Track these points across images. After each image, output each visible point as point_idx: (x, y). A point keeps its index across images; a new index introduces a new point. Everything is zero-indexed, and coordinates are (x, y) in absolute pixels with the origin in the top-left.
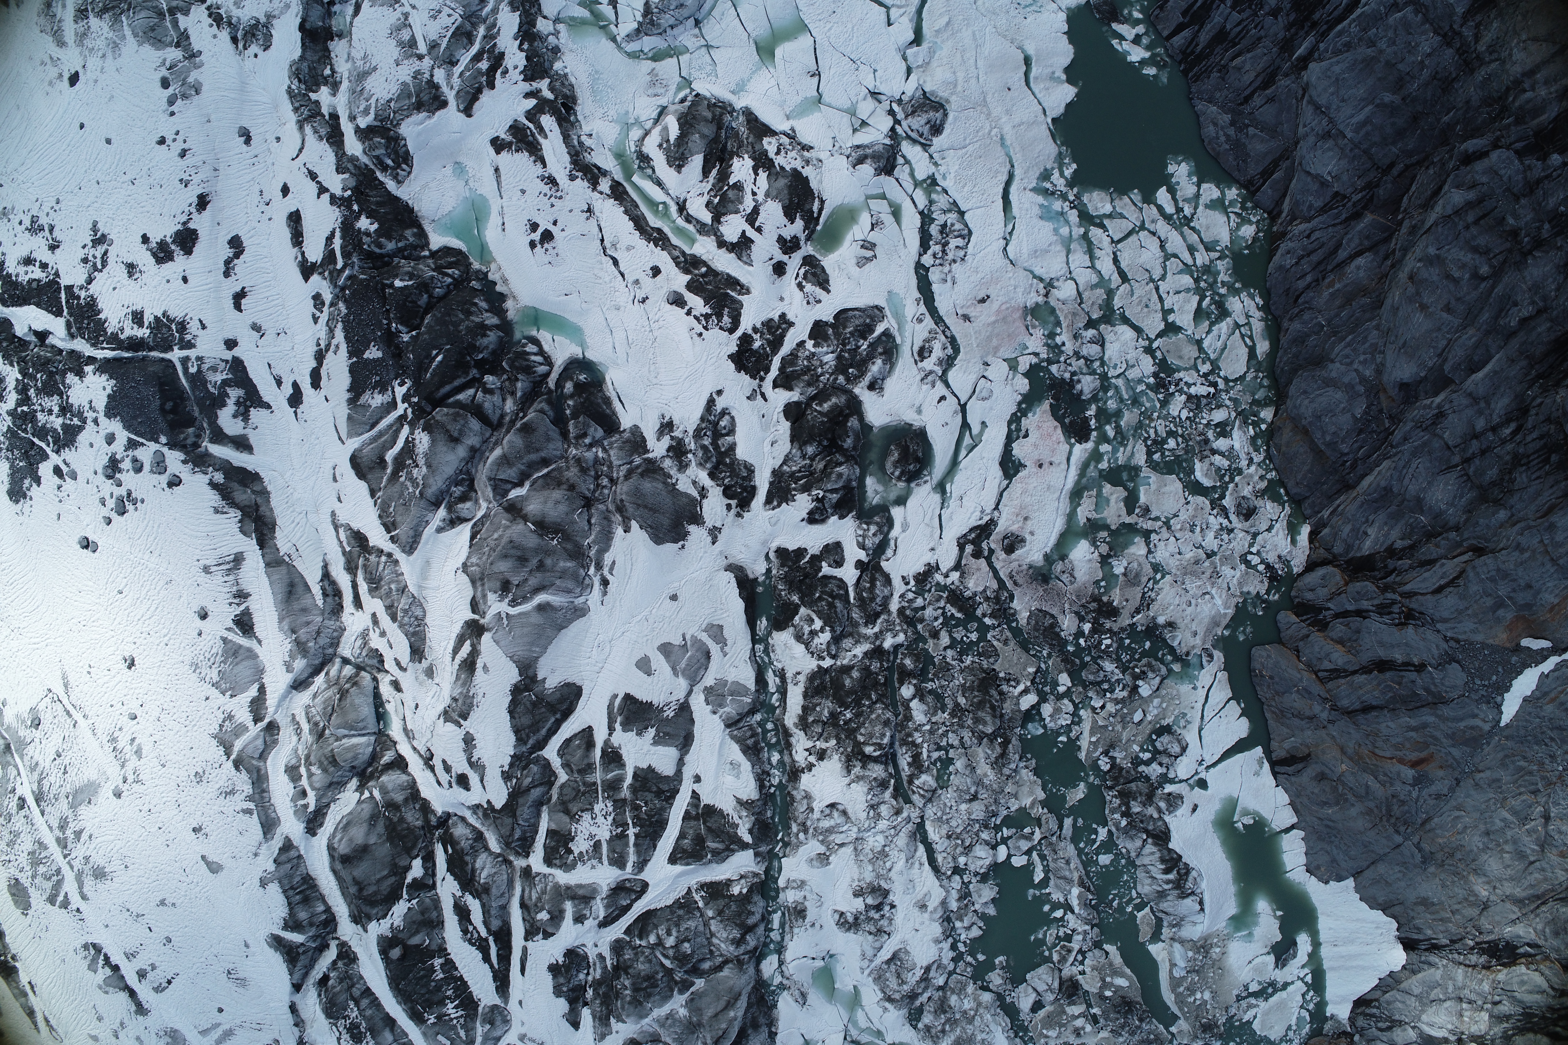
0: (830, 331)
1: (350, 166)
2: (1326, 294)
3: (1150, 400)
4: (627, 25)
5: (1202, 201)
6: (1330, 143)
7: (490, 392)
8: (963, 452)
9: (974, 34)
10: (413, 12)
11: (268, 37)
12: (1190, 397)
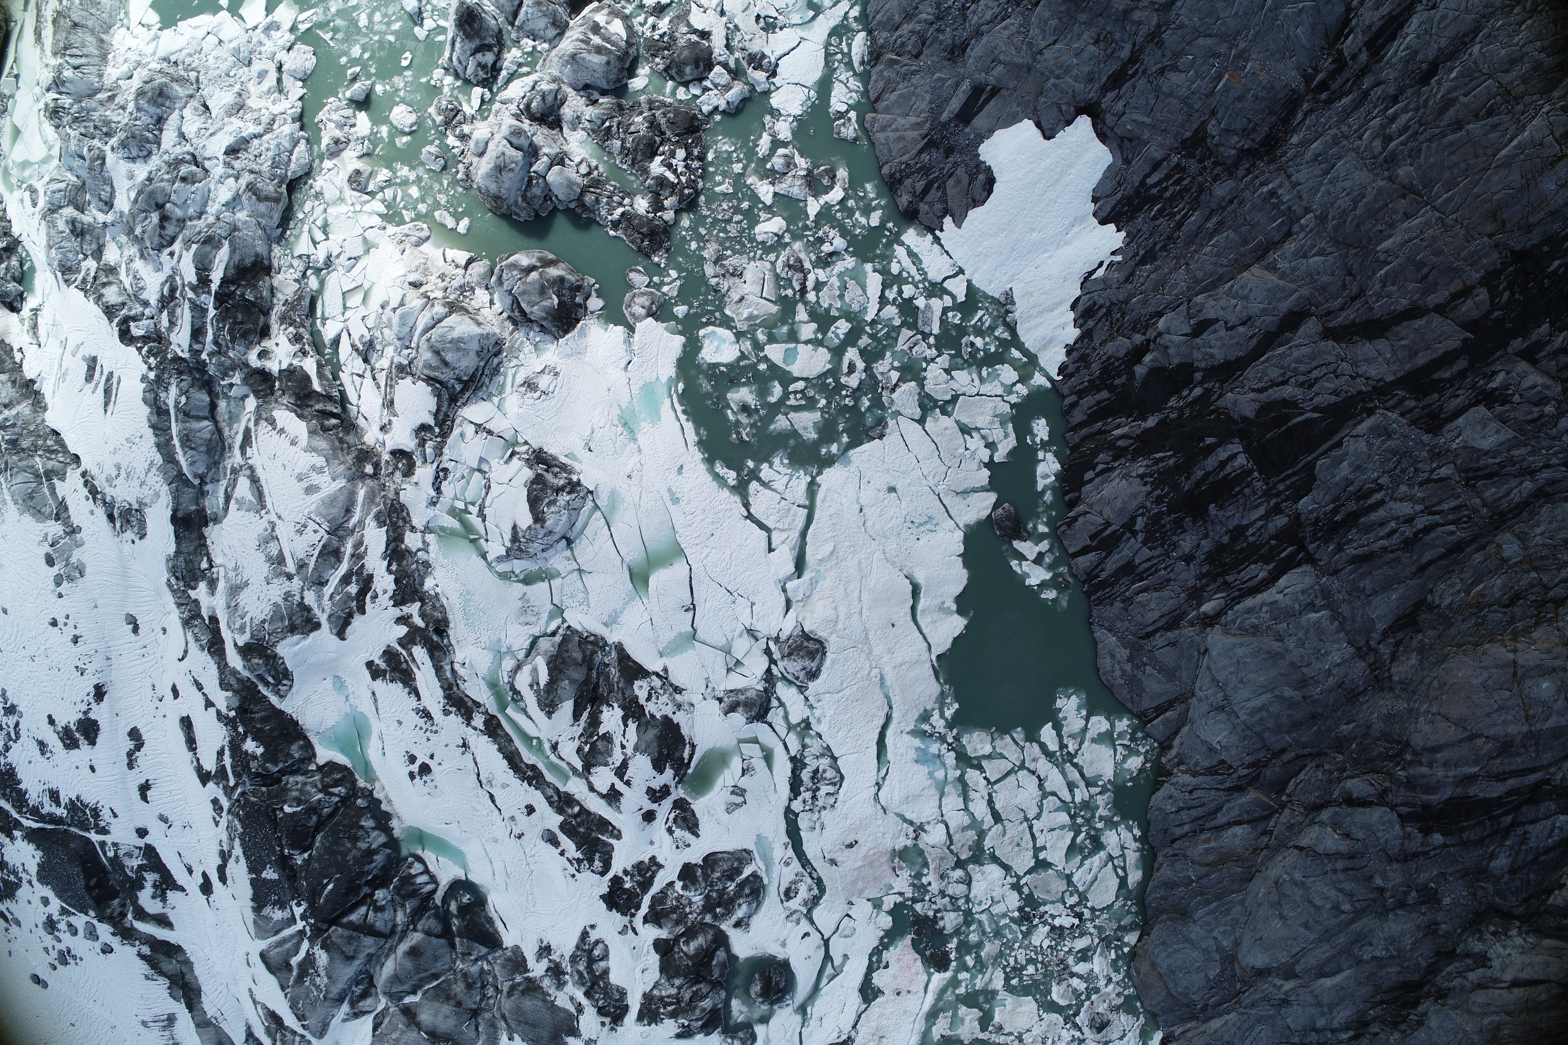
0: (699, 872)
1: (233, 681)
2: (1201, 847)
3: (1012, 931)
4: (496, 548)
5: (1089, 735)
6: (1222, 716)
7: (381, 909)
8: (824, 981)
9: (860, 563)
10: (278, 522)
11: (142, 524)
12: (1053, 928)
